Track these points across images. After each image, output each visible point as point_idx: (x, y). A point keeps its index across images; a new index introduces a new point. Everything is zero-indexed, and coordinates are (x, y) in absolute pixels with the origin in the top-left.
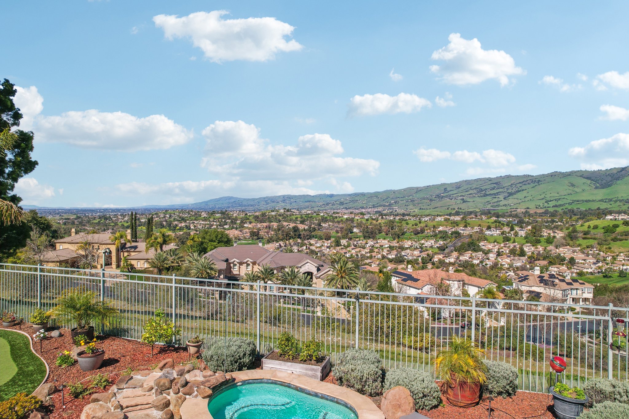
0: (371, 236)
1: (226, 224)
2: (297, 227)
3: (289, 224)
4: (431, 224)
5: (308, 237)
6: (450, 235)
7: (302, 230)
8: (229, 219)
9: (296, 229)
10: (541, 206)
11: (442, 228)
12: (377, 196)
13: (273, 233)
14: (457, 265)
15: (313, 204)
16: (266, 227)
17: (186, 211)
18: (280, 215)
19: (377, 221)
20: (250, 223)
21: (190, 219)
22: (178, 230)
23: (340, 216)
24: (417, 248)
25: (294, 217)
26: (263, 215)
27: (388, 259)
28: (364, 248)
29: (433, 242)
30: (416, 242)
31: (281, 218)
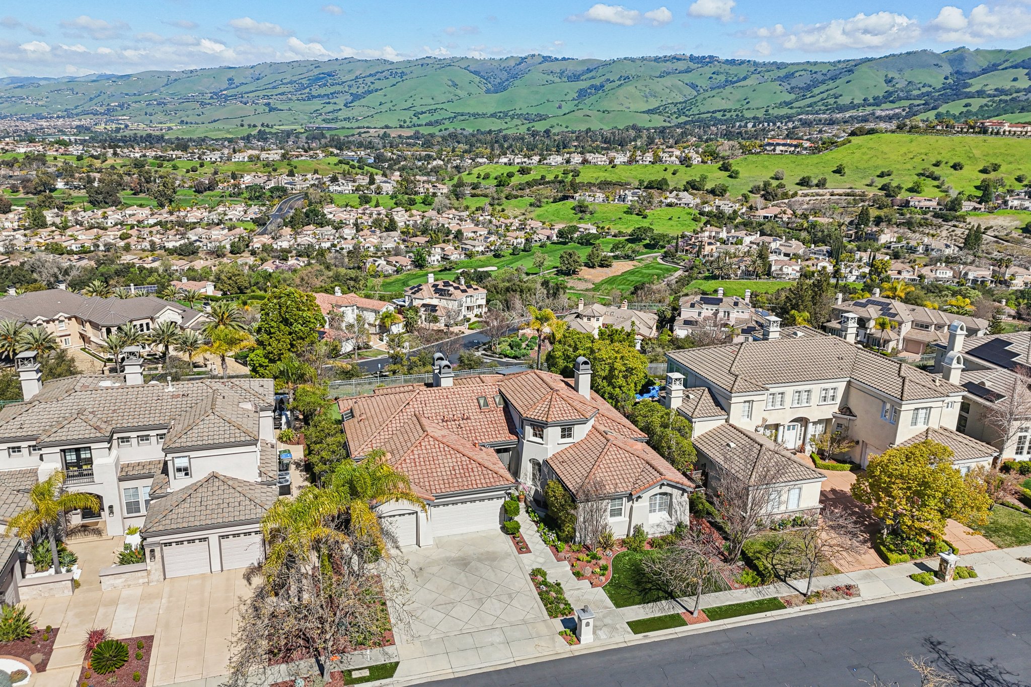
0: (108, 201)
6: (268, 194)
10: (408, 123)
11: (249, 178)
14: (294, 252)
19: (104, 161)
27: (167, 249)
28: (104, 228)
29: (241, 208)
30: (208, 210)
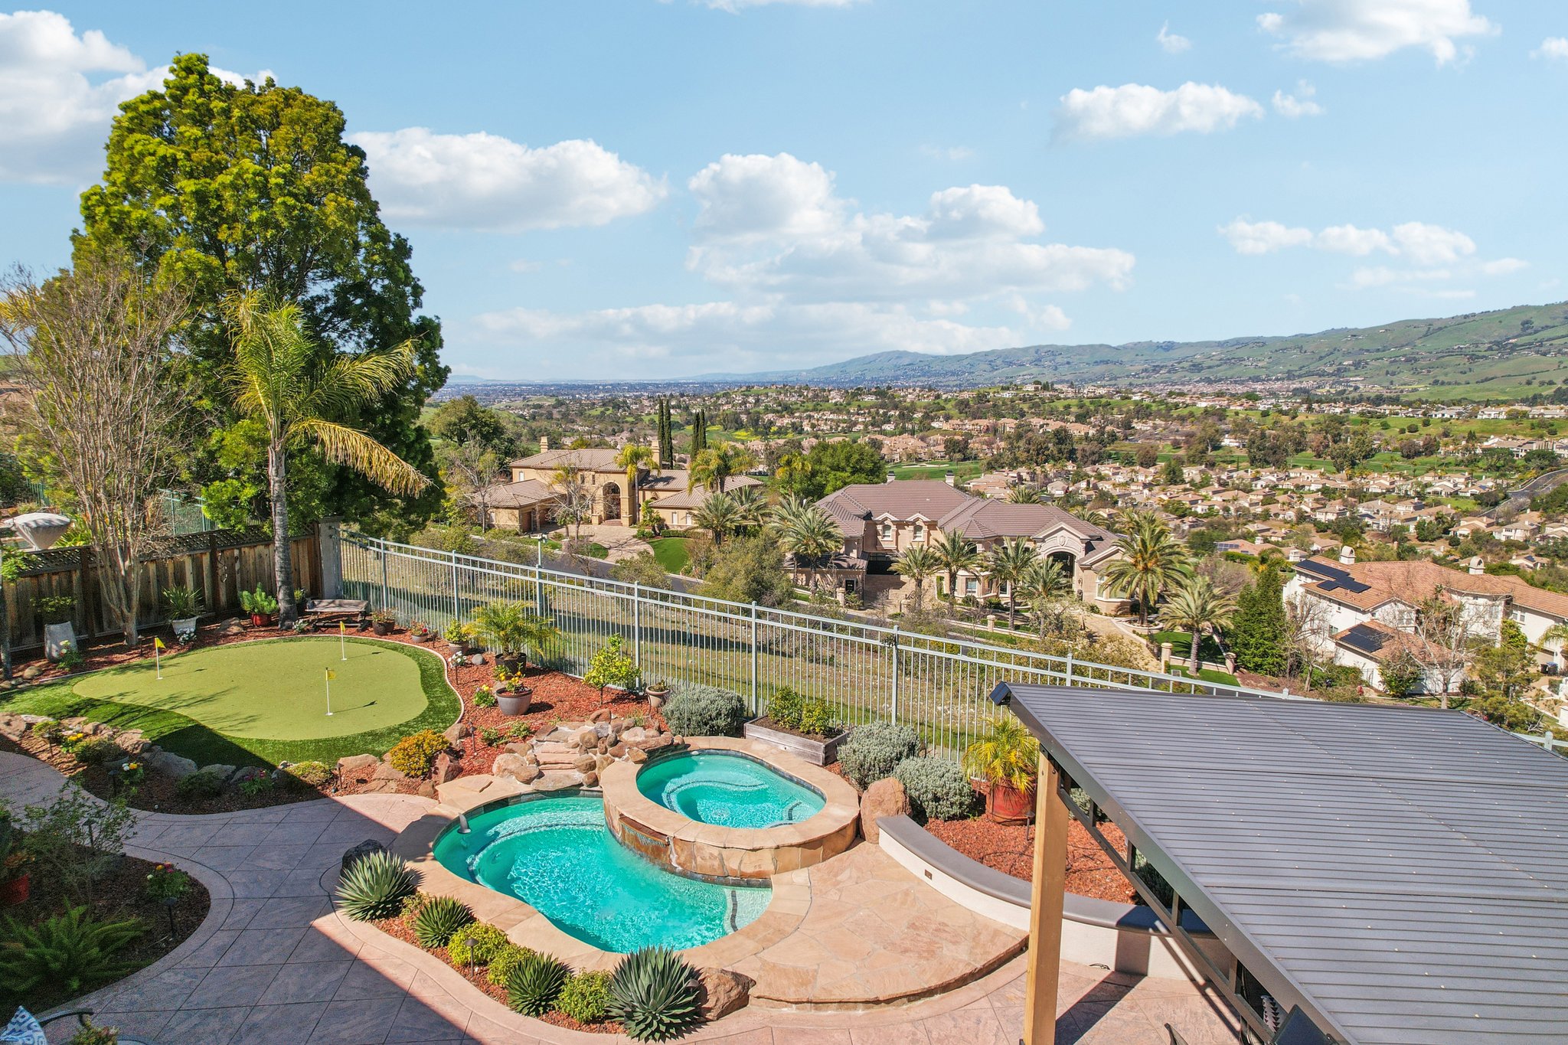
0: (1270, 459)
1: (889, 422)
2: (1066, 431)
3: (1046, 421)
4: (1462, 428)
5: (1094, 458)
6: (1520, 462)
7: (1081, 439)
8: (896, 407)
9: (1061, 437)
11: (1496, 440)
12: (1301, 348)
13: (1002, 444)
14: (1532, 548)
15: (1116, 370)
16: (988, 429)
17: (793, 388)
18: (1024, 400)
19: (1294, 418)
20: (947, 418)
21: (802, 409)
22: (774, 433)
23: (1188, 402)
24: (1407, 496)
25: (1060, 405)
26: (982, 398)
27: (1316, 523)
28: (1248, 490)
29: (1462, 480)
30: (1406, 478)
31: (1025, 407)
